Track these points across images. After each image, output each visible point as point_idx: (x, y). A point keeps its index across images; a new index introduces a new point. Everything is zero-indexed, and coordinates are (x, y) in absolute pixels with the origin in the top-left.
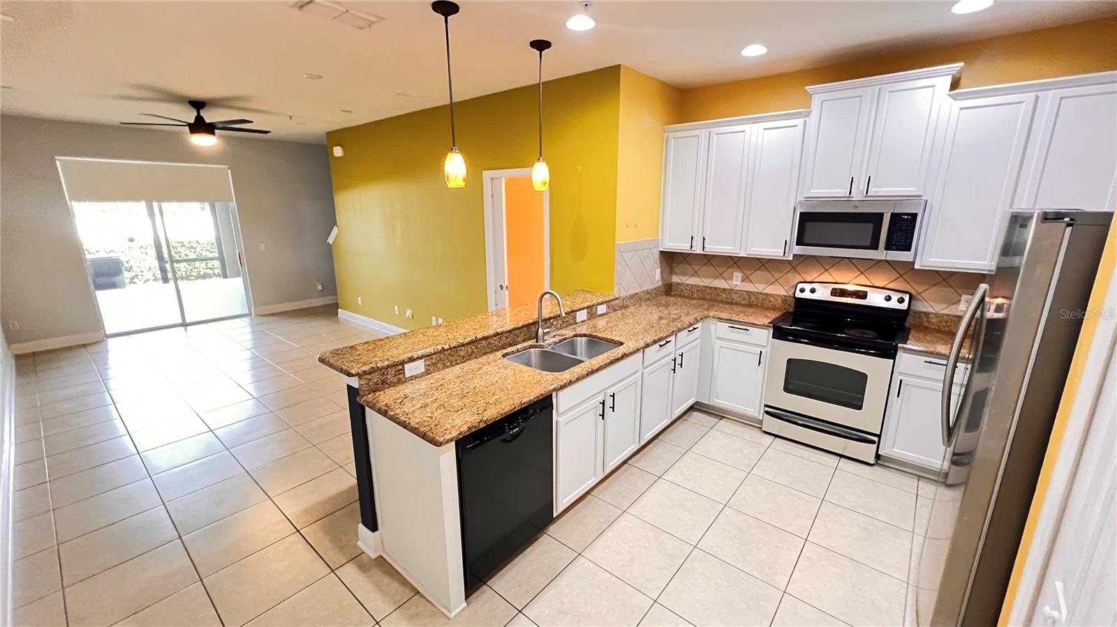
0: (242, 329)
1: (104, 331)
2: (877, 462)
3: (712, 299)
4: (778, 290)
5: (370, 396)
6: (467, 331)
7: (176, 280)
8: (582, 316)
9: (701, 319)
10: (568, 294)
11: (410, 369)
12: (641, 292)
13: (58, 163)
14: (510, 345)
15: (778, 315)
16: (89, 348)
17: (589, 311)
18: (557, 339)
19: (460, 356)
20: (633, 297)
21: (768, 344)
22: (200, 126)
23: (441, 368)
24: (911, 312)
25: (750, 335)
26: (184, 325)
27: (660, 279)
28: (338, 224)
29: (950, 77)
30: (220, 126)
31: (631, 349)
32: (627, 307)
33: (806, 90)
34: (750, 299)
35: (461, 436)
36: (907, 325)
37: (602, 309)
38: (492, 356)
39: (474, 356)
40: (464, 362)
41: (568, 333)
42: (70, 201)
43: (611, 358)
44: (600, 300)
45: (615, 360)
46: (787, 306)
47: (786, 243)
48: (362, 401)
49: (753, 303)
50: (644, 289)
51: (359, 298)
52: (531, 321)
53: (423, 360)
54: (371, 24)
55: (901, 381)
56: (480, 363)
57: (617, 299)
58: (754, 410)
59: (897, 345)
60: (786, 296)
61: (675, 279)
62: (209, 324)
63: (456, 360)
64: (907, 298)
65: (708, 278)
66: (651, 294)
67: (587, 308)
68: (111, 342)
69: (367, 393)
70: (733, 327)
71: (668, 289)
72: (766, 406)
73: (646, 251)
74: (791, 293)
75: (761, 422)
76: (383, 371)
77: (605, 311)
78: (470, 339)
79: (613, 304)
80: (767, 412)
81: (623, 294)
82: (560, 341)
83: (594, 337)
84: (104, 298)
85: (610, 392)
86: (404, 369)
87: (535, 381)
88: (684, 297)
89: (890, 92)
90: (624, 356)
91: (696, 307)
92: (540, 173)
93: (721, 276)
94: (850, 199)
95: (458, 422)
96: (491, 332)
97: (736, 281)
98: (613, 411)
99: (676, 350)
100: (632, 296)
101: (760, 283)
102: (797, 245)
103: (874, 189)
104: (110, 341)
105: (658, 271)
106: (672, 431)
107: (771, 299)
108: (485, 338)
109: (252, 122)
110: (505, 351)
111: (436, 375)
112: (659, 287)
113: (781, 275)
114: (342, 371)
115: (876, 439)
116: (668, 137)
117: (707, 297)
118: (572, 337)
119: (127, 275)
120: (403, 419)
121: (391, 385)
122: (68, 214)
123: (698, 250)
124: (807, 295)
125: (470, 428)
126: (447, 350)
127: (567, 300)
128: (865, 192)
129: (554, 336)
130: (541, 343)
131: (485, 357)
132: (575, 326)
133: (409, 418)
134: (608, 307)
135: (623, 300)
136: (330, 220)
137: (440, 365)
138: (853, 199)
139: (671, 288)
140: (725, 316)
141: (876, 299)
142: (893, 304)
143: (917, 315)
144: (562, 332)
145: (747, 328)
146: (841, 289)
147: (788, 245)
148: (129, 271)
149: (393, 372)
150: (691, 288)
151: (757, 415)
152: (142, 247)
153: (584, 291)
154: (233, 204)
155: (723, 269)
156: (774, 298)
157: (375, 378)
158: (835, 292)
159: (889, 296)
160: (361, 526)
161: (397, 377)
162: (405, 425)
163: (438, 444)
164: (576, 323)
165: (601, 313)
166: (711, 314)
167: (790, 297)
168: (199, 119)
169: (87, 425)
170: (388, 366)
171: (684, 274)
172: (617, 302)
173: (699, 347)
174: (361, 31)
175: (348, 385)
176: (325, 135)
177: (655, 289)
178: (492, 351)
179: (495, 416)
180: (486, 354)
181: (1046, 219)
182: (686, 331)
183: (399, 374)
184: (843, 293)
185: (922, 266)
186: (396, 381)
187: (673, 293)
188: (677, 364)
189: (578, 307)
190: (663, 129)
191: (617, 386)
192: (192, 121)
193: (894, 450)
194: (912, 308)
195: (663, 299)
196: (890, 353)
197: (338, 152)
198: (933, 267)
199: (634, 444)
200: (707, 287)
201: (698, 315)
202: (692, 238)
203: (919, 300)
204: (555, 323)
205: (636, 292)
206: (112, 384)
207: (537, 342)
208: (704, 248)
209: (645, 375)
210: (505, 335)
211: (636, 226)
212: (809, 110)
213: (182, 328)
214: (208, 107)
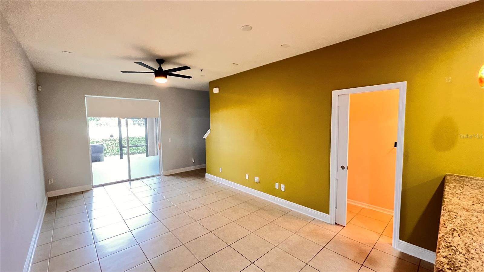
1: (93, 184)
13: (85, 98)
16: (84, 194)
22: (159, 73)
26: (130, 180)
28: (211, 128)
42: (88, 117)
51: (220, 168)
62: (142, 180)
84: (94, 165)
104: (95, 189)
109: (190, 68)
119: (103, 153)
122: (86, 126)
154: (159, 119)
168: (160, 68)
176: (208, 84)
192: (157, 70)
197: (216, 90)
213: (128, 183)
214: (165, 62)
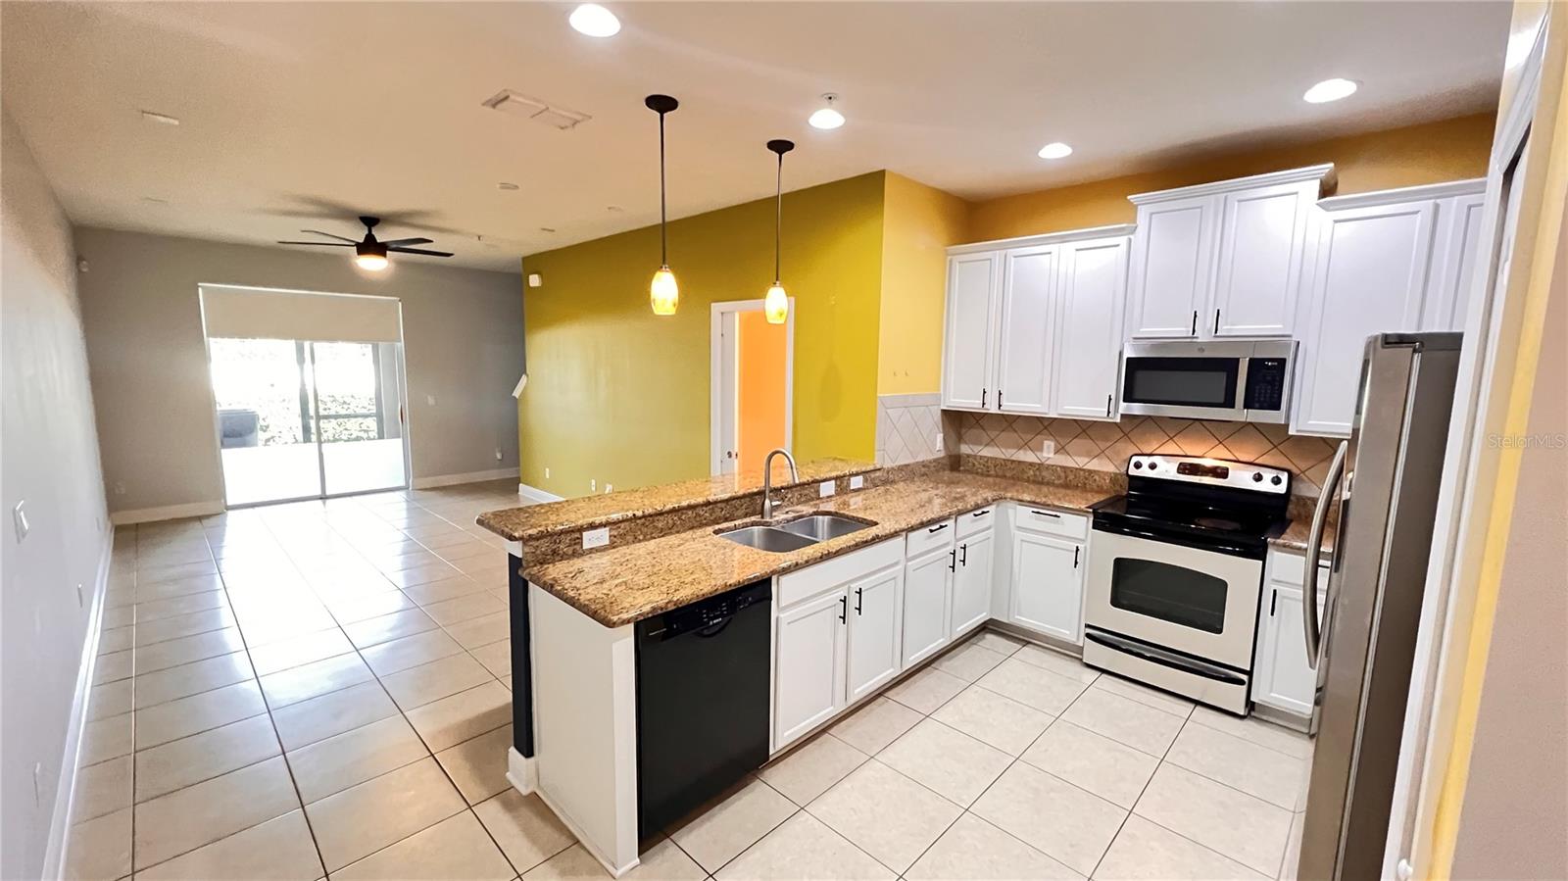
0: (396, 507)
1: (226, 502)
2: (1249, 713)
3: (1012, 478)
4: (1105, 466)
5: (535, 568)
6: (669, 497)
7: (320, 442)
8: (828, 489)
9: (994, 500)
10: (813, 462)
11: (590, 539)
12: (914, 464)
13: (200, 289)
14: (726, 520)
15: (1102, 499)
16: (205, 522)
17: (838, 483)
18: (791, 515)
19: (657, 527)
20: (902, 470)
21: (1086, 536)
22: (370, 246)
23: (631, 541)
24: (1292, 498)
25: (1063, 523)
26: (324, 497)
27: (942, 448)
28: (528, 372)
29: (1318, 182)
30: (394, 246)
31: (887, 532)
32: (893, 482)
33: (1129, 200)
34: (1066, 478)
35: (642, 618)
36: (1288, 515)
37: (857, 482)
38: (699, 532)
39: (675, 529)
40: (663, 536)
41: (806, 509)
42: (208, 336)
43: (857, 540)
44: (854, 470)
45: (863, 542)
46: (1118, 488)
47: (1110, 399)
48: (524, 574)
49: (1072, 481)
50: (920, 459)
51: (547, 470)
52: (755, 490)
53: (607, 529)
54: (576, 122)
55: (1275, 591)
56: (682, 539)
57: (879, 469)
58: (1071, 632)
59: (1266, 539)
60: (1116, 474)
61: (965, 449)
62: (354, 498)
63: (652, 533)
64: (1284, 477)
65: (1009, 448)
66: (928, 467)
67: (836, 478)
68: (232, 516)
69: (532, 564)
70: (1038, 513)
71: (955, 463)
72: (1088, 626)
73: (923, 408)
74: (1123, 470)
75: (1080, 650)
76: (555, 537)
77: (861, 486)
78: (672, 507)
79: (873, 476)
80: (1088, 636)
81: (888, 465)
82: (795, 519)
83: (843, 515)
84: (232, 460)
85: (855, 587)
86: (582, 539)
87: (749, 561)
88: (977, 473)
89: (1239, 201)
90: (877, 540)
91: (988, 486)
92: (777, 302)
93: (1024, 446)
94: (1195, 340)
95: (641, 600)
96: (701, 500)
97: (1048, 453)
98: (860, 614)
99: (957, 540)
100: (901, 468)
101: (1079, 455)
102: (1124, 401)
103: (1225, 327)
104: (230, 513)
105: (940, 437)
106: (953, 657)
107: (1097, 477)
108: (690, 507)
109: (431, 241)
110: (717, 527)
111: (623, 550)
112: (943, 458)
113: (1108, 444)
114: (502, 533)
115: (1245, 678)
116: (951, 261)
117: (1008, 475)
118: (811, 515)
119: (261, 436)
120: (571, 594)
121: (564, 557)
122: (204, 357)
123: (992, 408)
124: (1145, 472)
125: (654, 609)
126: (640, 518)
127: (810, 468)
128: (1214, 331)
129: (787, 513)
130: (768, 519)
131: (691, 532)
132: (818, 502)
133: (580, 594)
134: (866, 480)
135: (888, 472)
136: (518, 367)
137: (629, 538)
138: (1199, 340)
139: (959, 462)
140: (1027, 497)
141: (1241, 478)
142: (1266, 486)
143: (1301, 503)
144: (799, 508)
145: (1058, 514)
146: (1191, 464)
147: (1113, 402)
148: (265, 431)
149: (567, 541)
150: (987, 462)
151: (1074, 639)
152: (284, 400)
153: (835, 459)
154: (401, 345)
155: (1029, 437)
156: (1100, 477)
157: (544, 546)
158: (1183, 469)
159: (1259, 474)
160: (513, 750)
161: (572, 548)
162: (572, 602)
163: (610, 624)
164: (819, 498)
165: (856, 487)
166: (1009, 495)
167: (1121, 474)
168: (370, 238)
169: (187, 611)
170: (562, 532)
171: (978, 442)
172: (878, 474)
173: (992, 541)
174: (562, 131)
175: (510, 554)
176: (521, 261)
177: (935, 460)
178: (701, 525)
179: (689, 598)
180: (692, 528)
181: (1387, 343)
182: (972, 514)
183: (575, 544)
184: (1195, 469)
185: (1298, 431)
186: (570, 552)
187: (962, 468)
188: (957, 559)
189: (823, 476)
190: (946, 251)
191: (866, 580)
192: (361, 240)
193: (1272, 694)
194: (1295, 491)
195: (947, 475)
196: (1258, 552)
197: (534, 281)
198: (1318, 432)
199: (892, 666)
200: (1008, 460)
201: (989, 495)
202: (984, 392)
203: (1303, 481)
204: (789, 496)
205: (907, 462)
206: (224, 565)
207: (762, 517)
208: (1000, 406)
209: (910, 572)
210: (719, 505)
211: (906, 374)
212: (1134, 225)
213: (320, 501)
214: (380, 224)
